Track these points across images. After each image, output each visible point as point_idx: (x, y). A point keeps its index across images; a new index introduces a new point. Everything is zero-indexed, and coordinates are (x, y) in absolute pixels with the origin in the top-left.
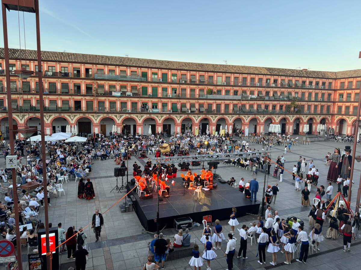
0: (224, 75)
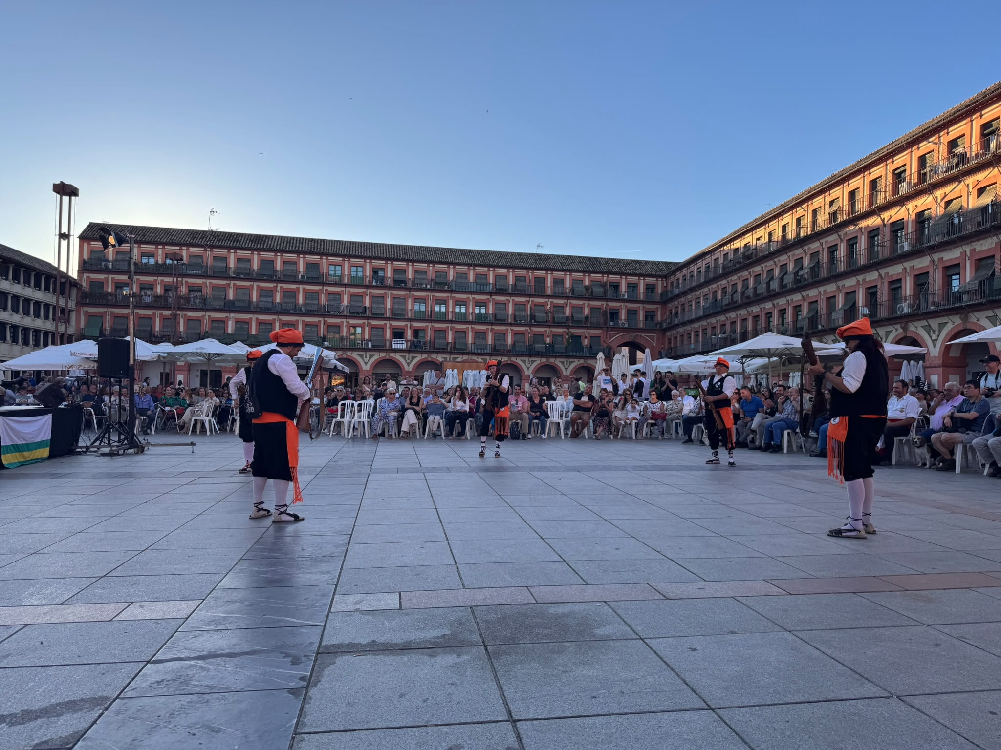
0: (368, 265)
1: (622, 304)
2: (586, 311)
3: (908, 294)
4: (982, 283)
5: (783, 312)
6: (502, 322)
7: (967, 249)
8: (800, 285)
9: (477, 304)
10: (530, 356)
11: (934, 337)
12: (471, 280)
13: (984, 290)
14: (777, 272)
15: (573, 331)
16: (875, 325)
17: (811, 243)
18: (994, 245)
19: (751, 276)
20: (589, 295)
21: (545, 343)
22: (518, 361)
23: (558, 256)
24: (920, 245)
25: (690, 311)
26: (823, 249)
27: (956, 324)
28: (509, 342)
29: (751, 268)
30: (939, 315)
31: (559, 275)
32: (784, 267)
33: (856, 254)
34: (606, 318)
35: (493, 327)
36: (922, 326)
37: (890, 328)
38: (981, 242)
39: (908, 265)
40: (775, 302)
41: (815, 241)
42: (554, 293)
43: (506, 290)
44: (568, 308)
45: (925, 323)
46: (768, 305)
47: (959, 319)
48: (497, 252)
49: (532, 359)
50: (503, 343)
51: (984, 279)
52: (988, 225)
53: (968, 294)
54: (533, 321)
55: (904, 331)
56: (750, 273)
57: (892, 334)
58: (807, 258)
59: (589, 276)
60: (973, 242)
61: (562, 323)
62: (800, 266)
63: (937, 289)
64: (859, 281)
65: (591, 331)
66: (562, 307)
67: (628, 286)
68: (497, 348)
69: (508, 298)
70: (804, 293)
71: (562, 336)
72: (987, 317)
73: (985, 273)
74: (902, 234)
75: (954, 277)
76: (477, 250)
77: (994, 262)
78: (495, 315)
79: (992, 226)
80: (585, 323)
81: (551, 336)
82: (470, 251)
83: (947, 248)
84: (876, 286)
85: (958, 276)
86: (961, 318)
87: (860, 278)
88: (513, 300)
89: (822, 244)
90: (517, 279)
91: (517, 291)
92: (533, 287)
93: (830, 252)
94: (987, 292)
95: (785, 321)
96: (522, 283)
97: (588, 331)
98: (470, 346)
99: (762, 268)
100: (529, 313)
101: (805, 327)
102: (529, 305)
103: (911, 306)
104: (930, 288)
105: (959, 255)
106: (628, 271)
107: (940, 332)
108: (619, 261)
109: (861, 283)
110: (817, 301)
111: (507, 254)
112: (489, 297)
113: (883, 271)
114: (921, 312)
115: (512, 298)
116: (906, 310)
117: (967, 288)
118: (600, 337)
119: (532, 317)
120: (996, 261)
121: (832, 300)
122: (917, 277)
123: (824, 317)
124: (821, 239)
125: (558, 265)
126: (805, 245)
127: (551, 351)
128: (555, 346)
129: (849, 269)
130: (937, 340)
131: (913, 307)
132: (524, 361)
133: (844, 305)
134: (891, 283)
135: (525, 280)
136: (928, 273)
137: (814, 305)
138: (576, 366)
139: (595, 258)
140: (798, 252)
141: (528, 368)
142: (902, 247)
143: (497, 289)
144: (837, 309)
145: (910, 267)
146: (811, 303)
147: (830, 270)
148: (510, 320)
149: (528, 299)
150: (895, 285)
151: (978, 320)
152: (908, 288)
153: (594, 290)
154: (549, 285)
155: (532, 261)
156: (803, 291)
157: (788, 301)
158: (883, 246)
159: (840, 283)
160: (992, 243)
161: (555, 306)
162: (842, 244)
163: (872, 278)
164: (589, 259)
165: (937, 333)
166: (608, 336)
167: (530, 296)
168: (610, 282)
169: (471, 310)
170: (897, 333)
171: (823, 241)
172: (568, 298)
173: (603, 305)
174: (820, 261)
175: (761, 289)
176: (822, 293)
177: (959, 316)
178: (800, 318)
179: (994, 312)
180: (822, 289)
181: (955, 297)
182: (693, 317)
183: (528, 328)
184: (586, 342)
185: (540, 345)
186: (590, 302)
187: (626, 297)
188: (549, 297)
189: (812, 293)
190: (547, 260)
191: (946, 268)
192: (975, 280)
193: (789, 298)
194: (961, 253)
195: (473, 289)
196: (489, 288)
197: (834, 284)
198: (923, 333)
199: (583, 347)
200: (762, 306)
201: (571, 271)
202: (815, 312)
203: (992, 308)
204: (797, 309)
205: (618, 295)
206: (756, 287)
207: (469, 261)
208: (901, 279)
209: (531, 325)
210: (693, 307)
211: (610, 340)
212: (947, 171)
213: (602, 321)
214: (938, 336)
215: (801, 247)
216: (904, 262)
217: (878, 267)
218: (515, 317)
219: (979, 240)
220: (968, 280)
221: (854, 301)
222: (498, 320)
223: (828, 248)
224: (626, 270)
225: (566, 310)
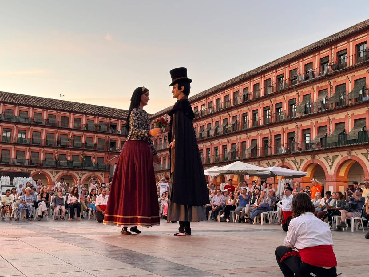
1: (118, 137)
2: (95, 141)
3: (284, 143)
4: (321, 139)
5: (216, 149)
6: (38, 145)
7: (314, 121)
8: (227, 134)
9: (20, 131)
10: (56, 169)
11: (298, 166)
12: (16, 115)
13: (323, 143)
14: (213, 125)
15: (86, 153)
16: (268, 158)
17: (233, 111)
18: (326, 121)
19: (198, 126)
20: (98, 130)
21: (67, 160)
22: (47, 172)
23: (77, 103)
24: (290, 117)
25: (160, 144)
26: (239, 114)
27: (309, 160)
28: (42, 158)
29: (198, 122)
30: (301, 155)
31: (78, 116)
32: (217, 123)
33: (257, 119)
34: (108, 146)
35: (31, 148)
36: (292, 160)
37: (275, 160)
38: (321, 118)
39: (284, 127)
40: (212, 142)
41: (235, 110)
42: (74, 127)
43: (41, 123)
44: (83, 138)
45: (293, 158)
46: (208, 144)
47: (310, 157)
48: (35, 97)
49: (84, 172)
50: (37, 159)
51: (322, 137)
52: (324, 110)
53: (315, 144)
54: (59, 145)
55: (283, 162)
56: (197, 124)
57: (276, 164)
58: (230, 119)
59: (98, 118)
60: (317, 118)
61: (79, 147)
62: (226, 123)
63: (299, 141)
64: (259, 134)
65: (98, 154)
66: (79, 137)
67: (122, 126)
68: (32, 163)
69: (43, 128)
70: (229, 139)
71: (79, 156)
72: (323, 157)
73: (323, 135)
74: (281, 110)
75: (307, 135)
76: (21, 95)
77: (327, 129)
78: (33, 139)
79: (326, 111)
80: (94, 148)
81: (71, 156)
82: (16, 95)
83: (305, 119)
84: (268, 137)
85: (309, 135)
86: (311, 157)
87: (260, 132)
88: (46, 130)
89: (239, 112)
90: (49, 116)
91: (49, 125)
92: (60, 122)
93: (243, 117)
94: (324, 144)
95: (218, 154)
96: (53, 119)
97: (96, 153)
98: (12, 160)
99: (205, 122)
100: (57, 140)
101: (229, 158)
102: (57, 134)
103: (286, 149)
104: (295, 140)
105: (309, 124)
106: (123, 117)
107: (300, 164)
108: (117, 110)
109: (260, 135)
110: (236, 143)
111: (43, 99)
112: (28, 127)
113: (271, 129)
114: (292, 152)
115: (45, 129)
116: (284, 151)
117: (314, 142)
118: (103, 158)
119: (59, 142)
120: (327, 128)
121: (244, 143)
122: (289, 134)
123: (240, 153)
124: (238, 109)
125: (78, 110)
126: (229, 112)
127: (71, 166)
128: (74, 162)
129: (254, 127)
130: (299, 168)
131: (287, 150)
132: (51, 172)
133: (251, 146)
134: (275, 136)
135: (55, 118)
136: (295, 132)
137: (234, 146)
138: (87, 176)
139: (101, 107)
140: (226, 115)
141: (54, 177)
142: (282, 117)
143: (35, 122)
144: (247, 149)
145: (286, 128)
146: (232, 144)
147: (243, 127)
148: (43, 143)
149: (56, 130)
150: (278, 138)
151: (319, 159)
152: (284, 140)
153: (101, 127)
154: (71, 122)
155: (60, 105)
156: (228, 137)
157: (220, 142)
158: (271, 116)
159: (249, 134)
160: (326, 119)
161: (75, 136)
162: (250, 113)
163: (266, 133)
164: (98, 107)
165: (299, 164)
166: (109, 158)
167: (58, 128)
168: (111, 123)
169: (14, 135)
170: (279, 163)
171: (239, 110)
172: (84, 131)
173: (106, 137)
174: (238, 121)
175: (204, 135)
176: (239, 139)
177: (310, 156)
178: (226, 152)
179: (327, 155)
180: (239, 137)
181: (309, 146)
182: (163, 148)
183: (55, 150)
184: (94, 161)
185: (63, 162)
186: (98, 135)
187: (121, 133)
188: (71, 130)
189: (233, 139)
190: (70, 105)
191: (303, 130)
192: (318, 138)
193: (220, 140)
194: (311, 123)
195: (17, 120)
196: (29, 121)
197: (245, 134)
198: (292, 164)
199: (93, 164)
200: (204, 144)
201: (86, 114)
202: (235, 149)
203: (327, 153)
204: (224, 147)
205: (115, 131)
206: (201, 133)
207: (15, 102)
208: (281, 134)
209: (57, 148)
210: (163, 142)
211: (110, 159)
212: (304, 80)
213: (105, 147)
214: (300, 166)
215: (228, 112)
216: (283, 125)
217: (269, 127)
218: (46, 141)
219: (319, 117)
220: (314, 137)
221: (256, 145)
222: (34, 143)
223: (242, 114)
224: (121, 116)
225: (82, 139)
